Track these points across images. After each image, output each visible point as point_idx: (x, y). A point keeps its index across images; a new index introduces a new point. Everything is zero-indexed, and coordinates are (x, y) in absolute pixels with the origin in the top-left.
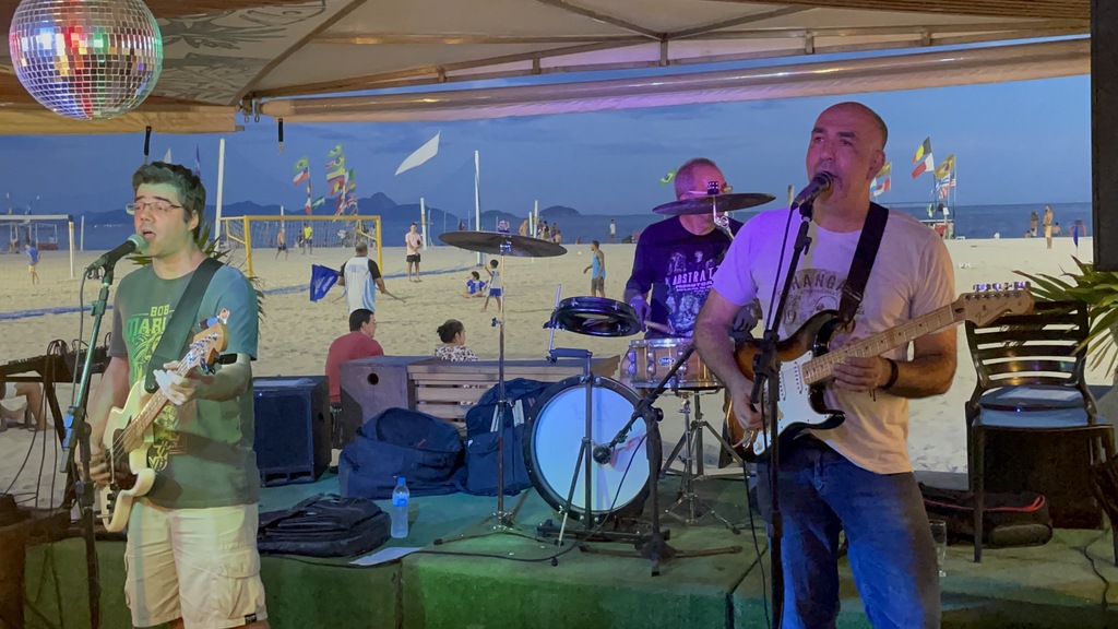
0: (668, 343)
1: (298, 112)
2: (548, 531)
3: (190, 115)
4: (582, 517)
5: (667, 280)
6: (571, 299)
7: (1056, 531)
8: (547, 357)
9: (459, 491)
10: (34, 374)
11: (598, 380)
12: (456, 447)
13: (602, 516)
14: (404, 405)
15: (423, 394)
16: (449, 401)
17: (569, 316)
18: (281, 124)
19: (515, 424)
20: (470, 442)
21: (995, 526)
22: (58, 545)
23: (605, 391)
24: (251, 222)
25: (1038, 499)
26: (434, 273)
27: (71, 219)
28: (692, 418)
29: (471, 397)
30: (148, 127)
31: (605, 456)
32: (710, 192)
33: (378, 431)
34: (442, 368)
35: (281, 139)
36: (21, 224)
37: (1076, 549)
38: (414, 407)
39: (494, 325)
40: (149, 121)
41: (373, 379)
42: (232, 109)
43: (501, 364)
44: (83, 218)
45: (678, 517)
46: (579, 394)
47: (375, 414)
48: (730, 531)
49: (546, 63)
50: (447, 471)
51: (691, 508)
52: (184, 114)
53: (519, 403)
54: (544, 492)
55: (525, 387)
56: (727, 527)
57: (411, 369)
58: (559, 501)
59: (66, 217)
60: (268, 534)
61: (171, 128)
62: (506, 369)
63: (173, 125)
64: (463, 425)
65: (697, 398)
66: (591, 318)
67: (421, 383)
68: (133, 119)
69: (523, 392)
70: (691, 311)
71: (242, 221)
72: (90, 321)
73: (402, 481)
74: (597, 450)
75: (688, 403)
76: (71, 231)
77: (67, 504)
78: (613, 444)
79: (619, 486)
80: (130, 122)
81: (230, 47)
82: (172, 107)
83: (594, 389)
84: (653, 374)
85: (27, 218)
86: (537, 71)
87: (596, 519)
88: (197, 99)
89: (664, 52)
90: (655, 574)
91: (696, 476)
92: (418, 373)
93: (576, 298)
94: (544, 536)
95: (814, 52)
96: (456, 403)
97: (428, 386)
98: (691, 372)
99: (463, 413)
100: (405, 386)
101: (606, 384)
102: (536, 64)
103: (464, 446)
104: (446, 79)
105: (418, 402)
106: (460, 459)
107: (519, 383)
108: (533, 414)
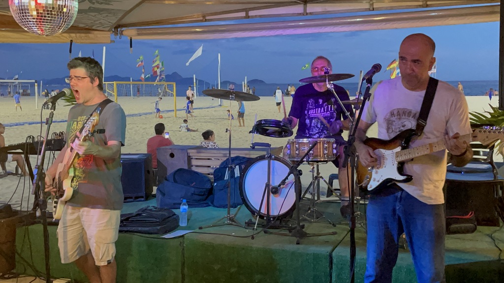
0: (305, 140)
1: (139, 34)
2: (250, 224)
3: (90, 35)
4: (265, 218)
5: (306, 112)
6: (262, 120)
7: (479, 228)
8: (251, 147)
9: (210, 206)
10: (20, 151)
11: (273, 157)
12: (208, 186)
13: (274, 217)
14: (186, 168)
15: (194, 162)
16: (207, 165)
17: (261, 128)
18: (131, 40)
19: (236, 176)
20: (215, 184)
21: (451, 224)
22: (30, 227)
23: (276, 161)
24: (117, 84)
25: (470, 213)
26: (199, 108)
27: (36, 82)
28: (315, 175)
29: (216, 164)
30: (71, 41)
31: (276, 191)
32: (325, 73)
33: (174, 179)
34: (203, 151)
35: (131, 47)
36: (14, 84)
37: (488, 235)
38: (190, 168)
39: (226, 132)
40: (72, 38)
41: (172, 155)
42: (109, 33)
43: (230, 149)
44: (41, 82)
45: (308, 219)
46: (265, 163)
47: (173, 171)
48: (331, 225)
49: (251, 13)
50: (205, 197)
51: (315, 215)
52: (88, 34)
53: (237, 167)
54: (248, 207)
55: (240, 160)
56: (330, 223)
57: (189, 151)
58: (255, 210)
59: (34, 81)
60: (124, 223)
61: (82, 41)
62: (232, 152)
63: (82, 39)
64: (212, 176)
65: (318, 166)
66: (272, 129)
67: (193, 157)
68: (65, 37)
69: (239, 162)
70: (317, 127)
71: (113, 84)
72: (45, 127)
73: (184, 201)
74: (273, 188)
75: (314, 168)
76: (36, 87)
77: (35, 209)
78: (280, 185)
79: (282, 204)
80: (62, 38)
81: (109, 4)
82: (82, 31)
83: (271, 161)
84: (298, 154)
85: (17, 81)
86: (247, 17)
87: (272, 219)
88: (93, 28)
89: (305, 9)
90: (298, 243)
91: (316, 201)
92: (192, 153)
93: (264, 120)
94: (248, 226)
95: (373, 10)
96: (209, 167)
97: (196, 159)
98: (315, 154)
99: (212, 171)
100: (186, 158)
101: (277, 159)
102: (247, 14)
103: (212, 186)
104: (206, 20)
105: (192, 166)
106: (211, 191)
107: (237, 158)
108: (243, 172)
